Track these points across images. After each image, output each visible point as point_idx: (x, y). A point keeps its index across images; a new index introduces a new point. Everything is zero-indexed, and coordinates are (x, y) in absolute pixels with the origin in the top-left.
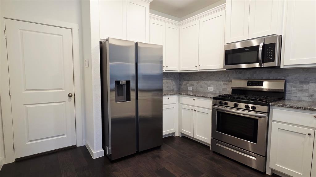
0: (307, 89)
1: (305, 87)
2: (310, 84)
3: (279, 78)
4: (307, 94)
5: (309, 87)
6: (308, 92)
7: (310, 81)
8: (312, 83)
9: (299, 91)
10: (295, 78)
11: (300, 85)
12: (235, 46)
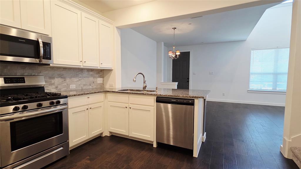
0: (54, 83)
1: (53, 81)
2: (55, 79)
3: (33, 74)
4: (54, 87)
5: (55, 81)
6: (55, 85)
7: (55, 77)
8: (57, 78)
9: (49, 85)
10: (46, 74)
11: (49, 80)
12: (9, 31)
